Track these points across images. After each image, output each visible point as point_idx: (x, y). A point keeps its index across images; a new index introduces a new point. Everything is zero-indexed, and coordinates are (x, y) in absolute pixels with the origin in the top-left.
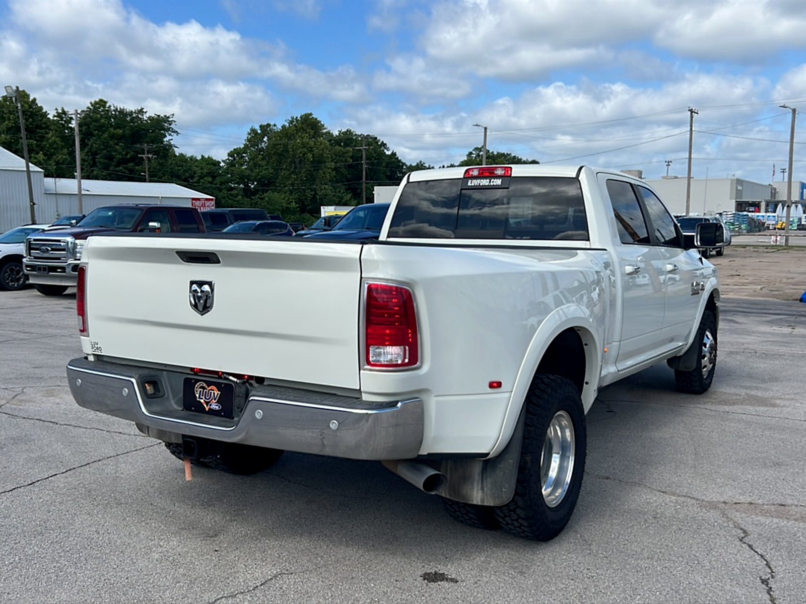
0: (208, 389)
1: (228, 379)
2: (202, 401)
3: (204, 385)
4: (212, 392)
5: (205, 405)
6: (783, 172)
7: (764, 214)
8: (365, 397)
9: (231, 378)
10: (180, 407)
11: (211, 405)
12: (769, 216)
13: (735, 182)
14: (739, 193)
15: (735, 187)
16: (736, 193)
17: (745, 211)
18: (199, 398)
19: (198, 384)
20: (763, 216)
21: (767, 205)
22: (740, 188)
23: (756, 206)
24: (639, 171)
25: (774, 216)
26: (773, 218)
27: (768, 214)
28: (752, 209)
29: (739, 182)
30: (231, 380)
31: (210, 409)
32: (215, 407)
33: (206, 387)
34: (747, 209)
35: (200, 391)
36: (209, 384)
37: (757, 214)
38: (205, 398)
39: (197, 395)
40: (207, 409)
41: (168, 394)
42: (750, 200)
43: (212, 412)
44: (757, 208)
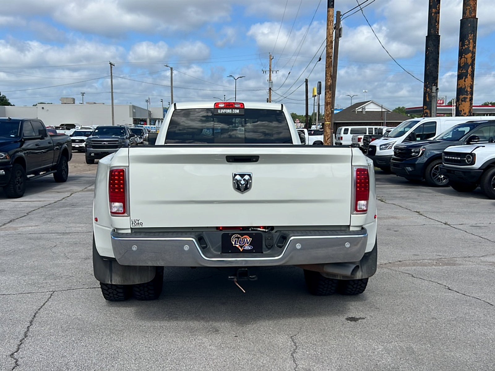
0: (242, 238)
1: (256, 230)
2: (237, 246)
3: (239, 236)
4: (246, 239)
5: (240, 248)
6: (147, 102)
7: (149, 126)
8: (352, 229)
9: (259, 229)
10: (219, 252)
11: (244, 247)
12: (152, 127)
13: (132, 107)
14: (134, 114)
15: (132, 111)
16: (133, 113)
17: (139, 124)
18: (235, 244)
19: (234, 236)
20: (149, 127)
21: (150, 121)
22: (134, 110)
23: (145, 121)
24: (73, 98)
25: (155, 127)
26: (154, 128)
27: (152, 126)
28: (142, 123)
29: (134, 107)
30: (259, 230)
31: (243, 250)
32: (247, 247)
33: (240, 237)
34: (139, 123)
35: (236, 240)
36: (242, 235)
37: (146, 126)
38: (240, 243)
39: (233, 243)
40: (241, 250)
41: (209, 246)
42: (141, 118)
43: (245, 251)
44: (145, 123)
